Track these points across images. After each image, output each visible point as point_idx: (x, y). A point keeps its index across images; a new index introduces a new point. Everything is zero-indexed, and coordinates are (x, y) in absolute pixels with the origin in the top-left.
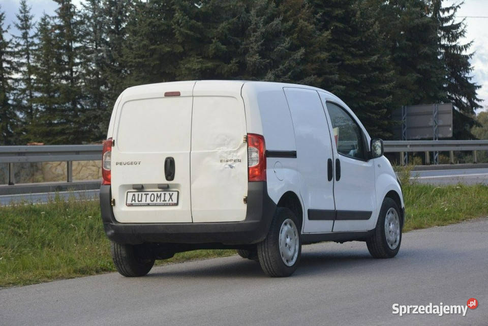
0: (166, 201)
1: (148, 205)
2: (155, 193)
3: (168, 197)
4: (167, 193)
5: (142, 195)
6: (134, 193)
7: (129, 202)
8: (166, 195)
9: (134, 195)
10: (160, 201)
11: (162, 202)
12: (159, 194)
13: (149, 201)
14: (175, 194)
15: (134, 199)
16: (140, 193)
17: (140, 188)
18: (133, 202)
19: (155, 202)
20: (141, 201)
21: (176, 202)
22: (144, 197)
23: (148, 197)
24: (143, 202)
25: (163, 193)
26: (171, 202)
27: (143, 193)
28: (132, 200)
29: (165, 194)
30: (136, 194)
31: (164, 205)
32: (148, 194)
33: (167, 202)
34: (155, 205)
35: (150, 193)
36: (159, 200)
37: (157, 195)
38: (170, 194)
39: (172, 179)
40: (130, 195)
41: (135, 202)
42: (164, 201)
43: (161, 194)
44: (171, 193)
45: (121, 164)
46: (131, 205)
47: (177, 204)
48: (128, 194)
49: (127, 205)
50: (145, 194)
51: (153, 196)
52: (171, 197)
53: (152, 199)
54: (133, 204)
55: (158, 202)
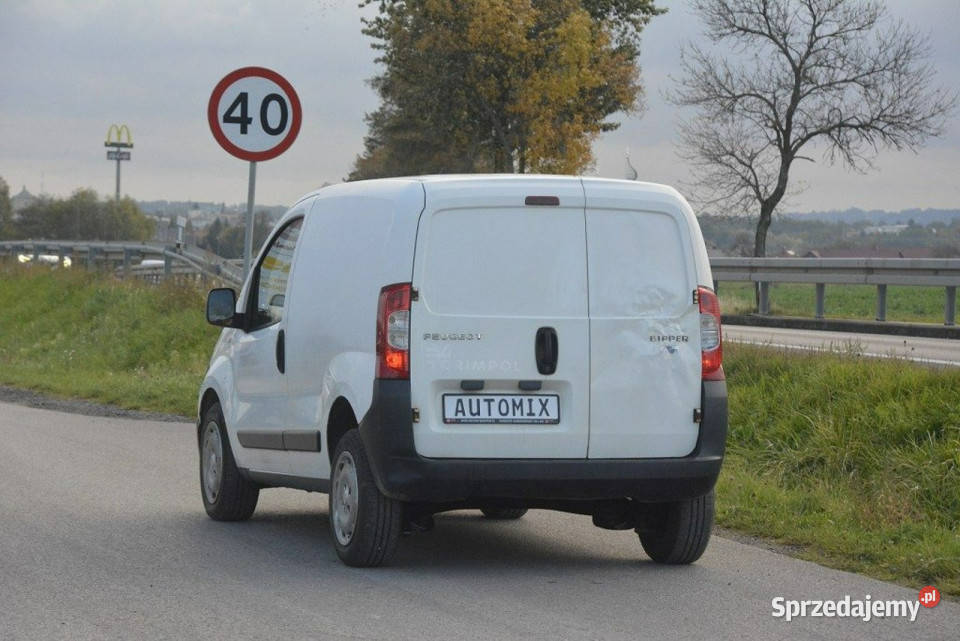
0: (534, 415)
1: (497, 422)
2: (509, 399)
3: (537, 407)
4: (536, 400)
5: (478, 401)
6: (460, 397)
7: (450, 414)
8: (533, 403)
9: (460, 401)
10: (522, 414)
11: (525, 417)
12: (517, 400)
13: (495, 415)
14: (553, 401)
15: (460, 409)
16: (474, 399)
17: (471, 387)
18: (460, 416)
19: (510, 416)
20: (478, 413)
21: (556, 417)
22: (484, 406)
23: (494, 406)
24: (484, 414)
25: (525, 399)
26: (544, 416)
27: (481, 398)
28: (457, 411)
29: (530, 401)
30: (465, 400)
31: (533, 423)
32: (493, 400)
33: (537, 417)
34: (513, 422)
35: (497, 399)
36: (518, 412)
37: (514, 402)
38: (540, 400)
39: (552, 371)
40: (451, 402)
41: (464, 414)
42: (531, 414)
43: (521, 400)
44: (544, 399)
45: (435, 337)
46: (458, 422)
47: (557, 422)
48: (446, 398)
49: (445, 421)
50: (485, 400)
51: (503, 404)
52: (544, 406)
53: (504, 410)
54: (460, 420)
55: (518, 415)
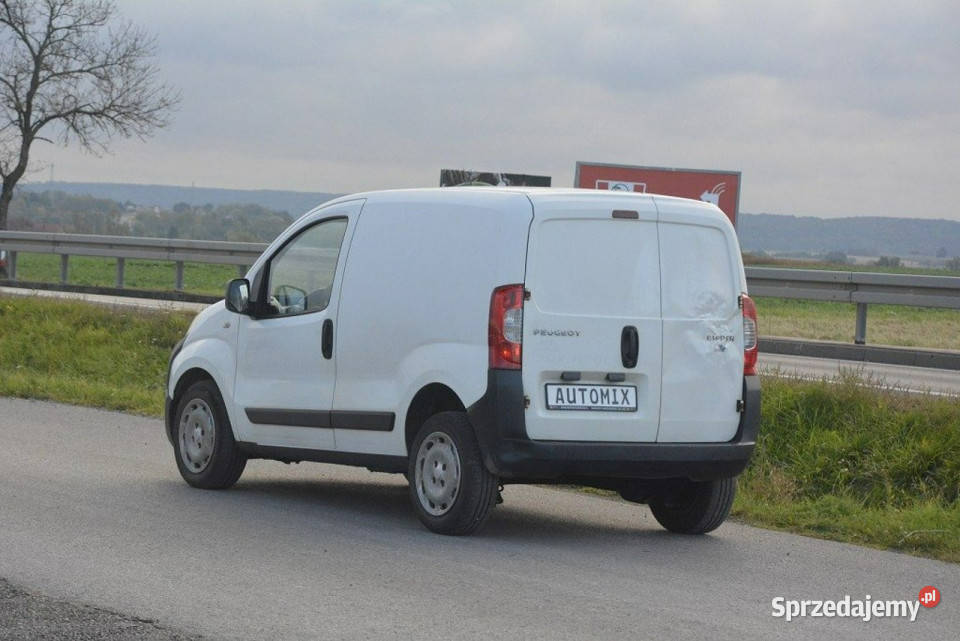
0: (617, 403)
1: (589, 409)
2: (598, 389)
3: (620, 397)
4: (618, 389)
5: (574, 390)
6: (560, 387)
7: (552, 401)
8: (617, 392)
9: (559, 390)
10: (608, 403)
11: (611, 405)
12: (605, 390)
13: (588, 403)
14: (632, 391)
15: (560, 397)
16: (571, 388)
17: (568, 378)
18: (560, 403)
19: (599, 404)
20: (574, 401)
21: (634, 406)
22: (579, 394)
23: (587, 394)
24: (579, 402)
25: (611, 389)
26: (625, 405)
27: (577, 388)
28: (558, 399)
29: (614, 391)
30: (564, 388)
31: (617, 410)
32: (585, 390)
33: (620, 405)
34: (601, 409)
35: (589, 388)
36: (605, 401)
37: (602, 391)
38: (622, 390)
39: (634, 365)
40: (552, 391)
41: (563, 402)
42: (615, 402)
43: (608, 390)
44: (625, 389)
45: (543, 333)
46: (558, 408)
47: (635, 410)
48: (549, 387)
49: (548, 407)
50: (580, 390)
51: (594, 393)
52: (625, 395)
53: (594, 399)
54: (560, 407)
55: (606, 404)
